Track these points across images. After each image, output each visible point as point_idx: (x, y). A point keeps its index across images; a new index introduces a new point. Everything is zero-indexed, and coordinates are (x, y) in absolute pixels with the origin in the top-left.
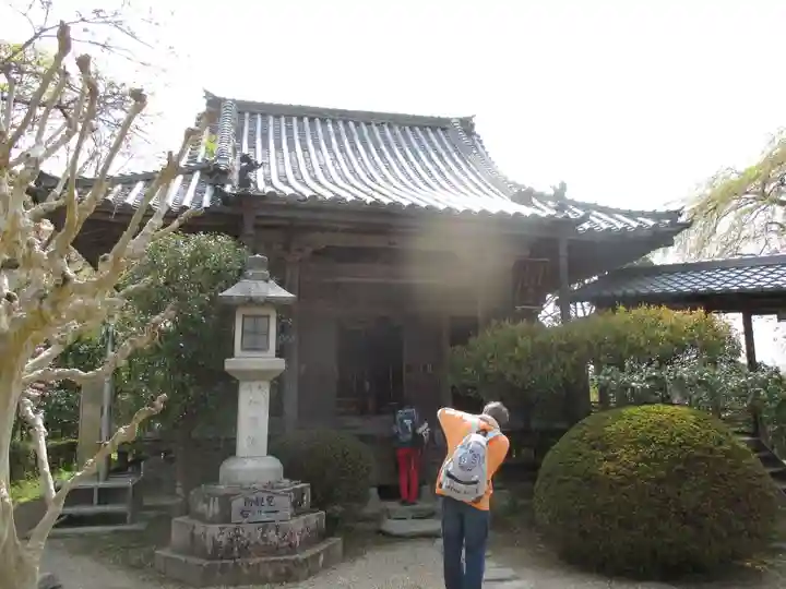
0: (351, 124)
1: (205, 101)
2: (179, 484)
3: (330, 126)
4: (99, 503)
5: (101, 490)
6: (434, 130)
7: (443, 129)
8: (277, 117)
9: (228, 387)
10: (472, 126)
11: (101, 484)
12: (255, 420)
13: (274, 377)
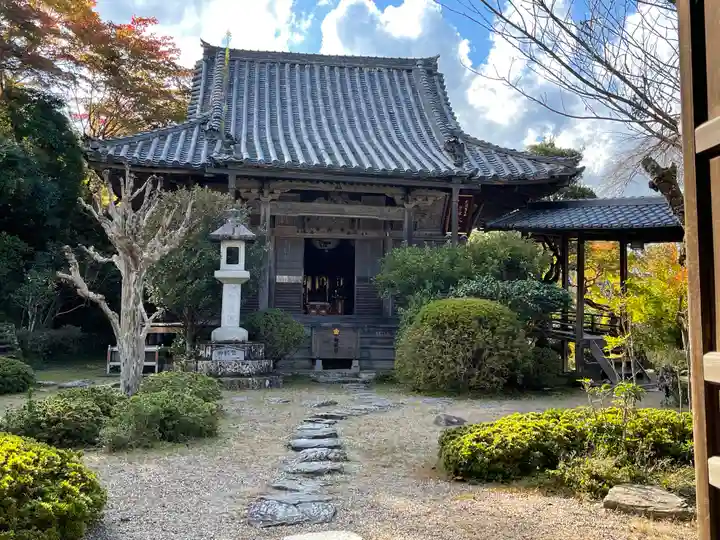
1: (202, 50)
6: (399, 70)
7: (409, 71)
8: (263, 63)
10: (436, 66)
12: (232, 307)
13: (244, 281)
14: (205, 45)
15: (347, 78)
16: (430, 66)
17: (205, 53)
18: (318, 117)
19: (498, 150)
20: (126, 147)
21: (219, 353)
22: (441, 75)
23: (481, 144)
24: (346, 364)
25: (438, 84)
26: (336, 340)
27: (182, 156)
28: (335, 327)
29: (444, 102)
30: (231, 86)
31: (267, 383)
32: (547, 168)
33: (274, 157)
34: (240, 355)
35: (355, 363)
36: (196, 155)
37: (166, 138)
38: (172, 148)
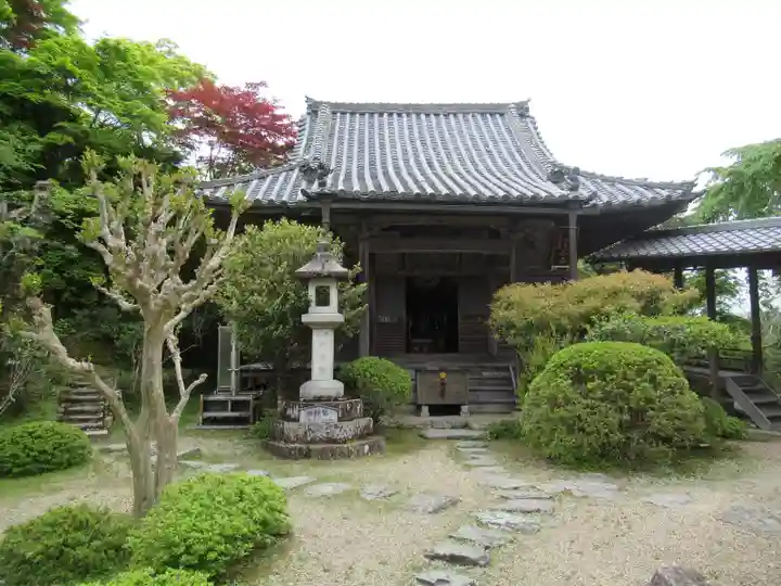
0: (423, 116)
1: (306, 105)
2: (279, 397)
3: (405, 119)
4: (232, 410)
5: (234, 402)
6: (492, 114)
7: (502, 115)
8: (363, 114)
9: (305, 334)
10: (527, 110)
11: (234, 398)
12: (323, 357)
13: (336, 326)
14: (308, 100)
16: (522, 110)
17: (309, 107)
19: (605, 179)
20: (223, 189)
21: (310, 413)
22: (533, 117)
24: (454, 410)
25: (530, 125)
26: (443, 384)
28: (442, 370)
30: (331, 135)
31: (367, 447)
32: (664, 193)
34: (333, 416)
35: (465, 409)
36: (293, 194)
38: (270, 188)
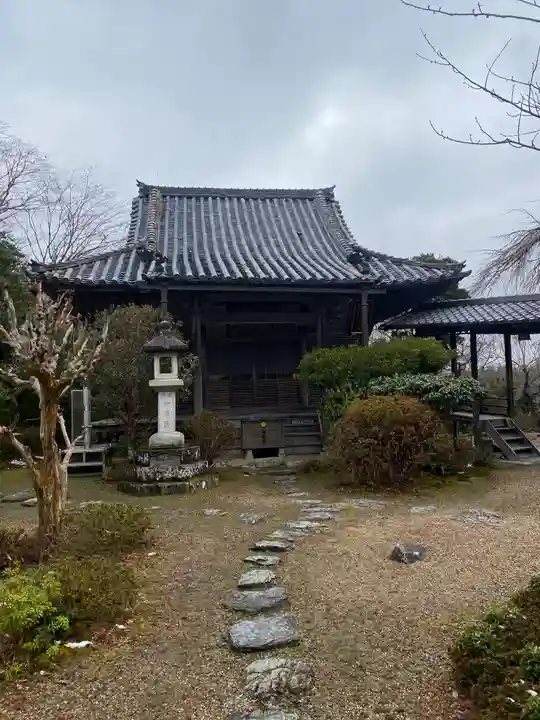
0: (243, 200)
1: (138, 189)
2: (130, 448)
3: (227, 203)
4: (87, 461)
5: (88, 454)
6: (303, 199)
7: (311, 200)
8: (190, 198)
10: (333, 195)
11: (88, 450)
12: (167, 413)
13: (177, 389)
14: (139, 184)
15: (261, 206)
16: (328, 195)
17: (141, 191)
18: (238, 239)
19: (394, 260)
20: (70, 271)
21: (158, 459)
22: (338, 203)
23: (377, 256)
24: (273, 452)
25: (336, 210)
26: (264, 432)
27: (121, 276)
28: (262, 420)
29: (341, 224)
30: (163, 217)
31: (204, 483)
32: (440, 273)
33: (202, 273)
34: (177, 460)
35: (282, 451)
36: (134, 275)
37: (106, 261)
38: (111, 269)
